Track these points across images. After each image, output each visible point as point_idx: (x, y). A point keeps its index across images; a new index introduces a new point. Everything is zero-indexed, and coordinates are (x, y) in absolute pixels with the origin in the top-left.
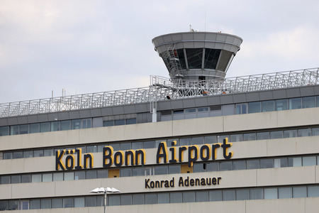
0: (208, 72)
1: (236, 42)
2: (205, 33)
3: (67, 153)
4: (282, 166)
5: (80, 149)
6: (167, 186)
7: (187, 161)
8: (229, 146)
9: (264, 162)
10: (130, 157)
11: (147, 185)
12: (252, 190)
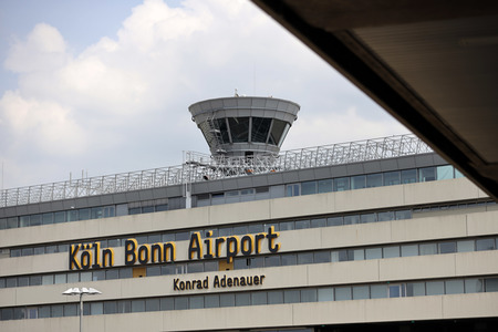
0: (258, 147)
1: (292, 110)
2: (252, 98)
3: (83, 247)
4: (341, 260)
5: (98, 243)
6: (199, 287)
7: (225, 255)
8: (275, 236)
9: (319, 255)
10: (157, 252)
11: (175, 286)
12: (303, 291)
